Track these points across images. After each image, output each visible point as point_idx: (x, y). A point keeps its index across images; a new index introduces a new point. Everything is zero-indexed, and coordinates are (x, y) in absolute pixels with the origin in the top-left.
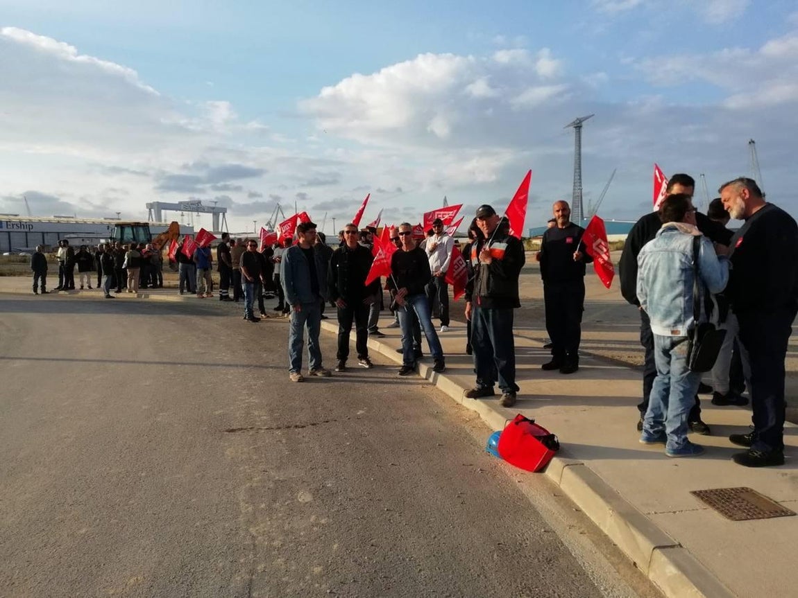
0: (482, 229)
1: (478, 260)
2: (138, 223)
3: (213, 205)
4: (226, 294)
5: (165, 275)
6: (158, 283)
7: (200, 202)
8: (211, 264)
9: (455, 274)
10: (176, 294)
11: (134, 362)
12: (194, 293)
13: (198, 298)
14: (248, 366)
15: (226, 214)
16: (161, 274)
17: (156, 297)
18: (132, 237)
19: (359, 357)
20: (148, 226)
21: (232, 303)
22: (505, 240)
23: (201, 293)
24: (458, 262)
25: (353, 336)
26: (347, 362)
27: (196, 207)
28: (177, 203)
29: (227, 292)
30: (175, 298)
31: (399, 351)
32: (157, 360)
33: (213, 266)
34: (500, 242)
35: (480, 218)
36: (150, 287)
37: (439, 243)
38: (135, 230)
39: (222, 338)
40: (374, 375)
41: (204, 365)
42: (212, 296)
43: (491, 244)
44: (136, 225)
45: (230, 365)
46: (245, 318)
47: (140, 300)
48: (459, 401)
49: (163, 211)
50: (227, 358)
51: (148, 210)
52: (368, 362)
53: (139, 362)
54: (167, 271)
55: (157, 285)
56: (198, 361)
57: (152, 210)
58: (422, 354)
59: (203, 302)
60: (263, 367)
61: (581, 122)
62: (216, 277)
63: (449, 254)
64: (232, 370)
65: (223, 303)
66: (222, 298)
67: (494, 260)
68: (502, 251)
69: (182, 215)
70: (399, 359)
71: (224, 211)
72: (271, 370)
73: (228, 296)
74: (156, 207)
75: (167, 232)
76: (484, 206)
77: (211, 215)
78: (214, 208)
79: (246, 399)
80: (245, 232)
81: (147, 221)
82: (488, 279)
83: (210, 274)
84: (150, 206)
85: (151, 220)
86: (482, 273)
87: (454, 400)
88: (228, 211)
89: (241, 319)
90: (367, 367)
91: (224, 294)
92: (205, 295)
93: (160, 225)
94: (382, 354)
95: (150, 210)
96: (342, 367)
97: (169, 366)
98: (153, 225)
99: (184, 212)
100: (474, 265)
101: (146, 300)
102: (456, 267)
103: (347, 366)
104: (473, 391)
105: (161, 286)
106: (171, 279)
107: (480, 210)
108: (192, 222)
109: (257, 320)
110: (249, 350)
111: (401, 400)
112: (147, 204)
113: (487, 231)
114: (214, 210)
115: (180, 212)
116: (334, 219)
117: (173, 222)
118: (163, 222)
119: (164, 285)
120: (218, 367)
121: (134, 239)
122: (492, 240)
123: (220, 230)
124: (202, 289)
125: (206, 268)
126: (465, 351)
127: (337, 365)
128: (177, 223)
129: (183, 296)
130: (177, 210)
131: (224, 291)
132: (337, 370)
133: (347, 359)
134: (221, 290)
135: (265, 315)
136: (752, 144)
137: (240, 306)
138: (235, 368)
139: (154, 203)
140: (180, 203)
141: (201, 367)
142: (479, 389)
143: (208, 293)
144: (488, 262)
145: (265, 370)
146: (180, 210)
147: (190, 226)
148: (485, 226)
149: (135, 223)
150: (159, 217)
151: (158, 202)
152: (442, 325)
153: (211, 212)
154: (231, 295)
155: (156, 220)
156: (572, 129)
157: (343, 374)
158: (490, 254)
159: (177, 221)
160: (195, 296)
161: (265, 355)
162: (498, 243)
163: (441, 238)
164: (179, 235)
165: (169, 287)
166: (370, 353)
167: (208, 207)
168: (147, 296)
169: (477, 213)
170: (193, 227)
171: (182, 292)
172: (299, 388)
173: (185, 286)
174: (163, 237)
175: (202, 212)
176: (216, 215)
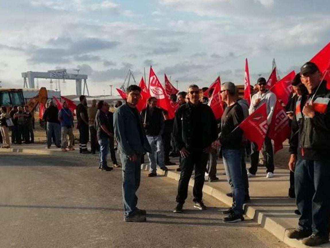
0: (306, 85)
1: (302, 114)
2: (14, 90)
3: (76, 73)
4: (85, 148)
5: (36, 133)
6: (30, 139)
7: (65, 71)
8: (73, 123)
9: (276, 129)
10: (44, 148)
11: (6, 206)
12: (59, 147)
13: (63, 151)
14: (100, 209)
15: (87, 80)
16: (32, 131)
17: (28, 151)
18: (9, 101)
19: (194, 200)
20: (22, 92)
21: (90, 154)
22: (328, 95)
23: (64, 147)
24: (280, 116)
25: (192, 183)
26: (184, 205)
27: (61, 75)
28: (47, 71)
29: (86, 146)
30: (43, 151)
31: (230, 195)
32: (26, 204)
33: (74, 124)
34: (323, 97)
35: (304, 75)
36: (24, 143)
37: (262, 99)
38: (11, 95)
39: (80, 185)
40: (207, 216)
41: (63, 208)
42: (74, 150)
43: (314, 99)
44: (12, 92)
45: (85, 208)
46: (100, 168)
47: (15, 153)
48: (281, 238)
49: (35, 79)
50: (84, 202)
51: (23, 78)
52: (202, 205)
53: (10, 206)
54: (38, 129)
55: (29, 141)
56: (58, 205)
57: (27, 78)
58: (249, 197)
59: (66, 155)
60: (113, 210)
62: (77, 133)
63: (272, 108)
64: (86, 212)
65: (83, 156)
66: (82, 151)
67: (317, 114)
68: (324, 105)
69: (51, 82)
70: (229, 202)
71: (85, 78)
72: (119, 212)
73: (87, 149)
74: (30, 76)
75: (37, 97)
76: (308, 63)
77: (74, 81)
78: (76, 75)
79: (97, 237)
80: (103, 95)
81: (22, 88)
82: (312, 132)
83: (72, 131)
84: (25, 75)
85: (26, 87)
86: (305, 126)
87: (276, 238)
88: (88, 78)
89: (97, 169)
90: (201, 209)
91: (83, 148)
92: (67, 149)
93: (33, 91)
94: (214, 198)
95: (25, 78)
96: (180, 209)
97: (35, 209)
98: (28, 91)
99: (53, 80)
100: (298, 120)
101: (21, 153)
102: (278, 121)
103: (184, 208)
104: (296, 232)
105: (32, 142)
106: (40, 136)
107: (305, 67)
108: (59, 87)
109: (109, 169)
110: (101, 195)
111: (229, 238)
112: (23, 74)
113: (311, 87)
114: (77, 77)
115: (49, 80)
116: (177, 81)
117: (42, 88)
118: (36, 88)
119: (35, 140)
120: (75, 210)
121: (11, 103)
122: (315, 96)
124: (66, 143)
125: (69, 126)
126: (287, 195)
127: (175, 207)
128: (45, 88)
129: (50, 149)
130: (46, 78)
131: (83, 145)
132: (175, 211)
133: (184, 202)
134: (80, 144)
135: (117, 165)
137: (97, 157)
138: (89, 211)
139: (28, 72)
140: (49, 72)
141: (61, 209)
142: (301, 230)
143: (70, 147)
144: (311, 115)
145: (115, 212)
146: (49, 78)
147: (58, 91)
148: (309, 82)
149: (12, 90)
150: (32, 85)
151: (31, 72)
152: (267, 172)
153: (74, 79)
154: (89, 148)
155: (30, 87)
157: (180, 215)
158: (313, 108)
159: (46, 87)
160: (60, 149)
161: (115, 199)
162: (322, 98)
163: (265, 95)
164: (47, 99)
165: (39, 143)
166: (204, 197)
167: (72, 75)
168: (21, 150)
169: (301, 69)
170: (60, 92)
171: (49, 147)
172: (142, 227)
173: (52, 141)
174: (34, 101)
175: (67, 79)
176: (79, 81)
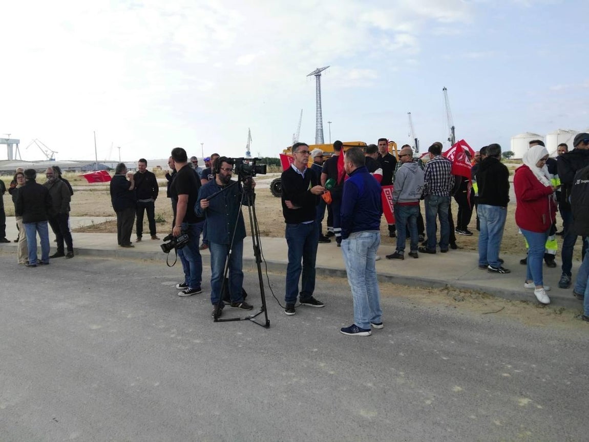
3: (7, 137)
15: (19, 145)
61: (320, 72)
71: (17, 142)
78: (7, 140)
88: (20, 143)
114: (8, 142)
123: (14, 159)
136: (445, 90)
156: (313, 77)
167: (3, 139)
176: (10, 146)
